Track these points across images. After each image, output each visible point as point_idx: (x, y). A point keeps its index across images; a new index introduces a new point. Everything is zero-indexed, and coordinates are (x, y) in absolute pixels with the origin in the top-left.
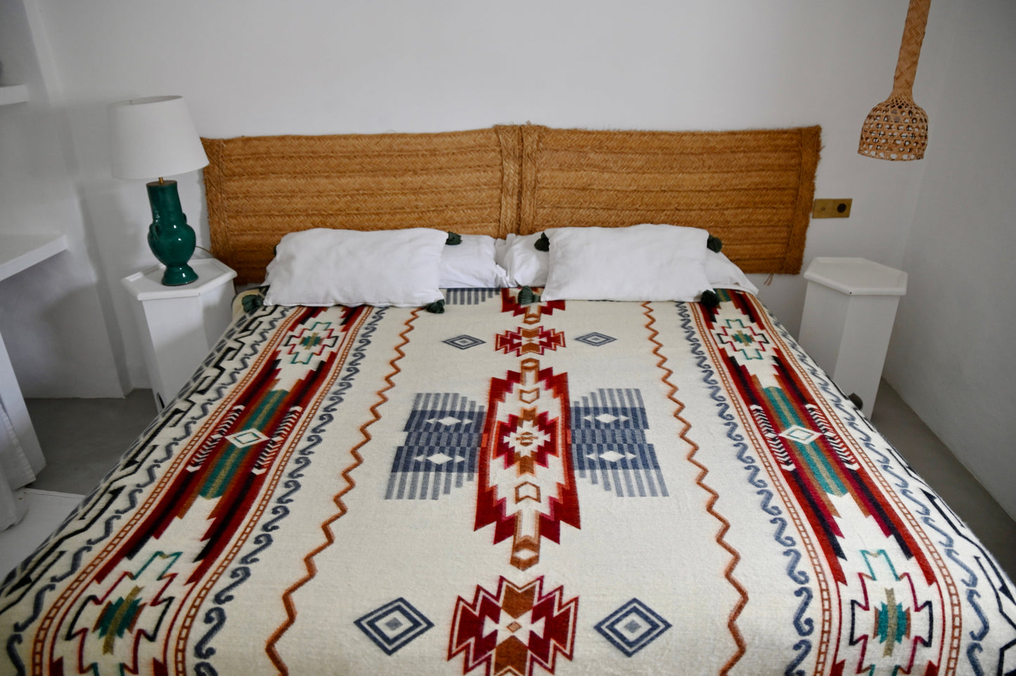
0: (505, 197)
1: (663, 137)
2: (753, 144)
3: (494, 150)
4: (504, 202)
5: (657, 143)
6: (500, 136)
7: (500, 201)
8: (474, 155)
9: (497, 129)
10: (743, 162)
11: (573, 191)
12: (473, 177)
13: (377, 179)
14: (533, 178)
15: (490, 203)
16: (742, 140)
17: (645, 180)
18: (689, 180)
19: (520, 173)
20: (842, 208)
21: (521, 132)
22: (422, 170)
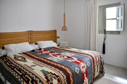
1: (44, 31)
3: (28, 34)
7: (29, 40)
9: (28, 31)
11: (36, 38)
12: (25, 37)
13: (13, 38)
16: (51, 31)
19: (31, 36)
20: (59, 37)
21: (31, 31)
22: (19, 37)
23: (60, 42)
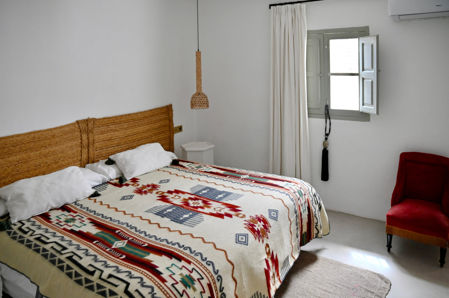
1: (132, 115)
2: (156, 113)
3: (77, 131)
4: (83, 152)
5: (130, 118)
6: (80, 125)
7: (81, 152)
9: (78, 122)
10: (155, 119)
11: (106, 142)
16: (154, 112)
17: (128, 132)
18: (141, 129)
19: (88, 138)
20: (180, 129)
21: (87, 121)
23: (184, 146)
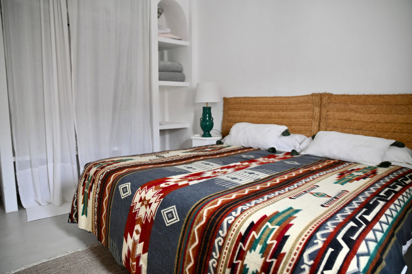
0: (314, 122)
8: (304, 105)
12: (303, 113)
13: (271, 112)
14: (325, 114)
15: (308, 124)
22: (285, 110)
